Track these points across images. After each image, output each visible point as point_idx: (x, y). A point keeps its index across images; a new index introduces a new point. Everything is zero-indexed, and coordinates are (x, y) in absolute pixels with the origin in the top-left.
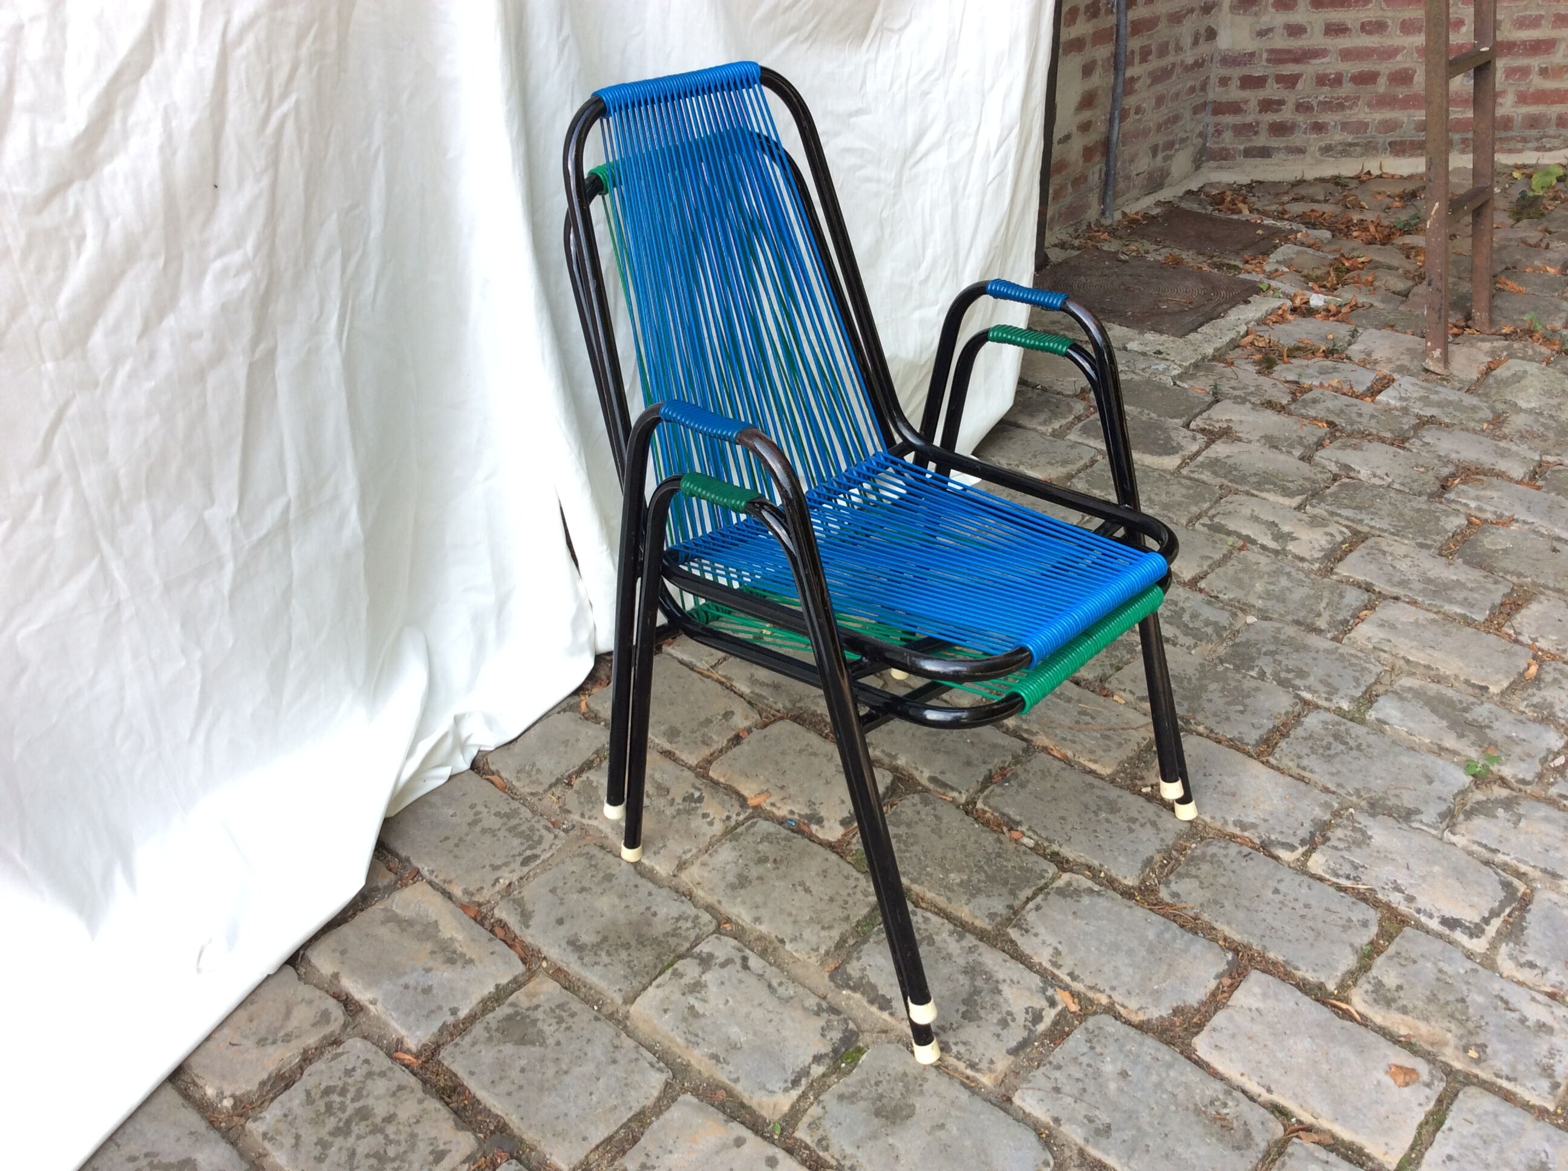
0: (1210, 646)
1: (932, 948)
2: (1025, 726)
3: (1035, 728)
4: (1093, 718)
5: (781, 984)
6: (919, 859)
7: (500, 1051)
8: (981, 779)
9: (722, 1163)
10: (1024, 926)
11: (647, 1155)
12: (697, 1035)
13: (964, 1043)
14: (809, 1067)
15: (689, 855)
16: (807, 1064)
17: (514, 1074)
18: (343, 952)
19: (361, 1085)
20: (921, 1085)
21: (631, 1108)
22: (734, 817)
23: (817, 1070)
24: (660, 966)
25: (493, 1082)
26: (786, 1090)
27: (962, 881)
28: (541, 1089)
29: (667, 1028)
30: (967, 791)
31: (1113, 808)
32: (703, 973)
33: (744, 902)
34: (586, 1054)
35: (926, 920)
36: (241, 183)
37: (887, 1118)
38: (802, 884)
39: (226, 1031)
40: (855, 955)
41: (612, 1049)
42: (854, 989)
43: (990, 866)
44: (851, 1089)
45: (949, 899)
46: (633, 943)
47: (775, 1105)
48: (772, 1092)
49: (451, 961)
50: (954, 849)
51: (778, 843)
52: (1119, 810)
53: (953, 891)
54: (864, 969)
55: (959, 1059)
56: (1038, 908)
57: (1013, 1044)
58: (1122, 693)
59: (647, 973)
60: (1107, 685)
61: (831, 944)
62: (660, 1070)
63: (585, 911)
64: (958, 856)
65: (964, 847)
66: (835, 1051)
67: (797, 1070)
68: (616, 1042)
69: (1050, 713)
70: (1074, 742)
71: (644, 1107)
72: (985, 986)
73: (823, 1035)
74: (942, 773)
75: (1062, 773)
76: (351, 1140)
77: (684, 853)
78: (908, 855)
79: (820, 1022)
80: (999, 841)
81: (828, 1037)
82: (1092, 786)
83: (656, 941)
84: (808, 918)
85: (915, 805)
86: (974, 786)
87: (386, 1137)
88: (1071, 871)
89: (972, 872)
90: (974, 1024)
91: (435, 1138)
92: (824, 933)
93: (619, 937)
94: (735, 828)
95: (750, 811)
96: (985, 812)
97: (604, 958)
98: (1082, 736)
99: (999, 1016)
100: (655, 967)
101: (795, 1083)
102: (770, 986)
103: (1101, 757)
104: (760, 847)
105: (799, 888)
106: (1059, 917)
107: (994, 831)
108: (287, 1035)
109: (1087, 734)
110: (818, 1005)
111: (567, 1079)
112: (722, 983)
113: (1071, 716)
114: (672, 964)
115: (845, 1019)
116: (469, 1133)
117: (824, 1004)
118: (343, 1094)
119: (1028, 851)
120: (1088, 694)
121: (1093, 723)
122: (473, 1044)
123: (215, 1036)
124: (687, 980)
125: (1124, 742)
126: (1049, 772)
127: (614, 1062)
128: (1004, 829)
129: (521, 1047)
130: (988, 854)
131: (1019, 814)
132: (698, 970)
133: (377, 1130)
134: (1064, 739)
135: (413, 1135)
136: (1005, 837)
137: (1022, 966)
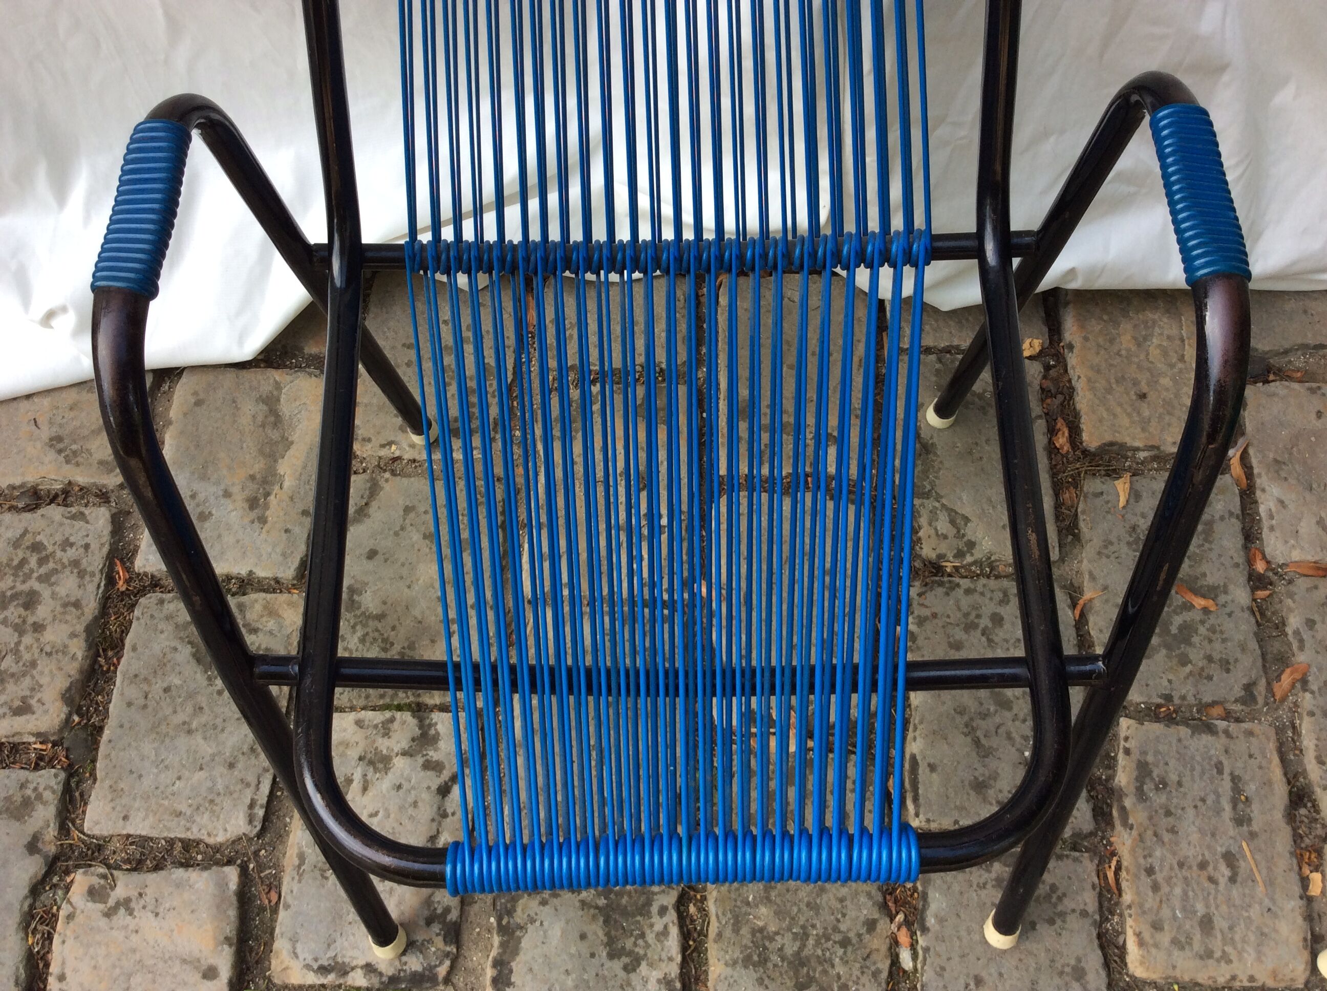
1: (622, 974)
2: (1128, 803)
3: (1138, 816)
4: (1233, 880)
7: (176, 649)
9: (174, 976)
11: (141, 895)
14: (353, 969)
16: (354, 963)
17: (158, 687)
18: (198, 403)
19: (59, 567)
21: (188, 829)
25: (136, 676)
26: (308, 967)
27: (761, 930)
28: (154, 728)
30: (928, 821)
32: (404, 753)
34: (223, 730)
35: (664, 933)
39: (46, 402)
40: (546, 894)
42: (503, 930)
43: (818, 943)
45: (720, 935)
47: (285, 969)
48: (296, 956)
49: (253, 503)
53: (736, 930)
54: (533, 921)
63: (403, 565)
66: (394, 980)
67: (340, 960)
69: (1191, 812)
70: (1156, 887)
74: (932, 768)
80: (871, 925)
87: (18, 643)
91: (41, 686)
93: (394, 628)
98: (1178, 891)
101: (324, 970)
103: (1156, 946)
107: (884, 906)
108: (75, 453)
109: (1191, 894)
110: (447, 910)
111: (182, 742)
112: (399, 787)
113: (1209, 847)
114: (399, 708)
115: (447, 955)
116: (65, 709)
117: (454, 916)
118: (42, 562)
119: (885, 975)
120: (1283, 841)
121: (1222, 887)
122: (169, 618)
123: (36, 399)
124: (383, 745)
125: (1218, 954)
126: (1060, 899)
127: (231, 766)
128: (900, 917)
129: (193, 662)
130: (836, 929)
131: (941, 920)
132: (405, 744)
133: (20, 629)
134: (1150, 871)
135: (33, 664)
136: (885, 927)
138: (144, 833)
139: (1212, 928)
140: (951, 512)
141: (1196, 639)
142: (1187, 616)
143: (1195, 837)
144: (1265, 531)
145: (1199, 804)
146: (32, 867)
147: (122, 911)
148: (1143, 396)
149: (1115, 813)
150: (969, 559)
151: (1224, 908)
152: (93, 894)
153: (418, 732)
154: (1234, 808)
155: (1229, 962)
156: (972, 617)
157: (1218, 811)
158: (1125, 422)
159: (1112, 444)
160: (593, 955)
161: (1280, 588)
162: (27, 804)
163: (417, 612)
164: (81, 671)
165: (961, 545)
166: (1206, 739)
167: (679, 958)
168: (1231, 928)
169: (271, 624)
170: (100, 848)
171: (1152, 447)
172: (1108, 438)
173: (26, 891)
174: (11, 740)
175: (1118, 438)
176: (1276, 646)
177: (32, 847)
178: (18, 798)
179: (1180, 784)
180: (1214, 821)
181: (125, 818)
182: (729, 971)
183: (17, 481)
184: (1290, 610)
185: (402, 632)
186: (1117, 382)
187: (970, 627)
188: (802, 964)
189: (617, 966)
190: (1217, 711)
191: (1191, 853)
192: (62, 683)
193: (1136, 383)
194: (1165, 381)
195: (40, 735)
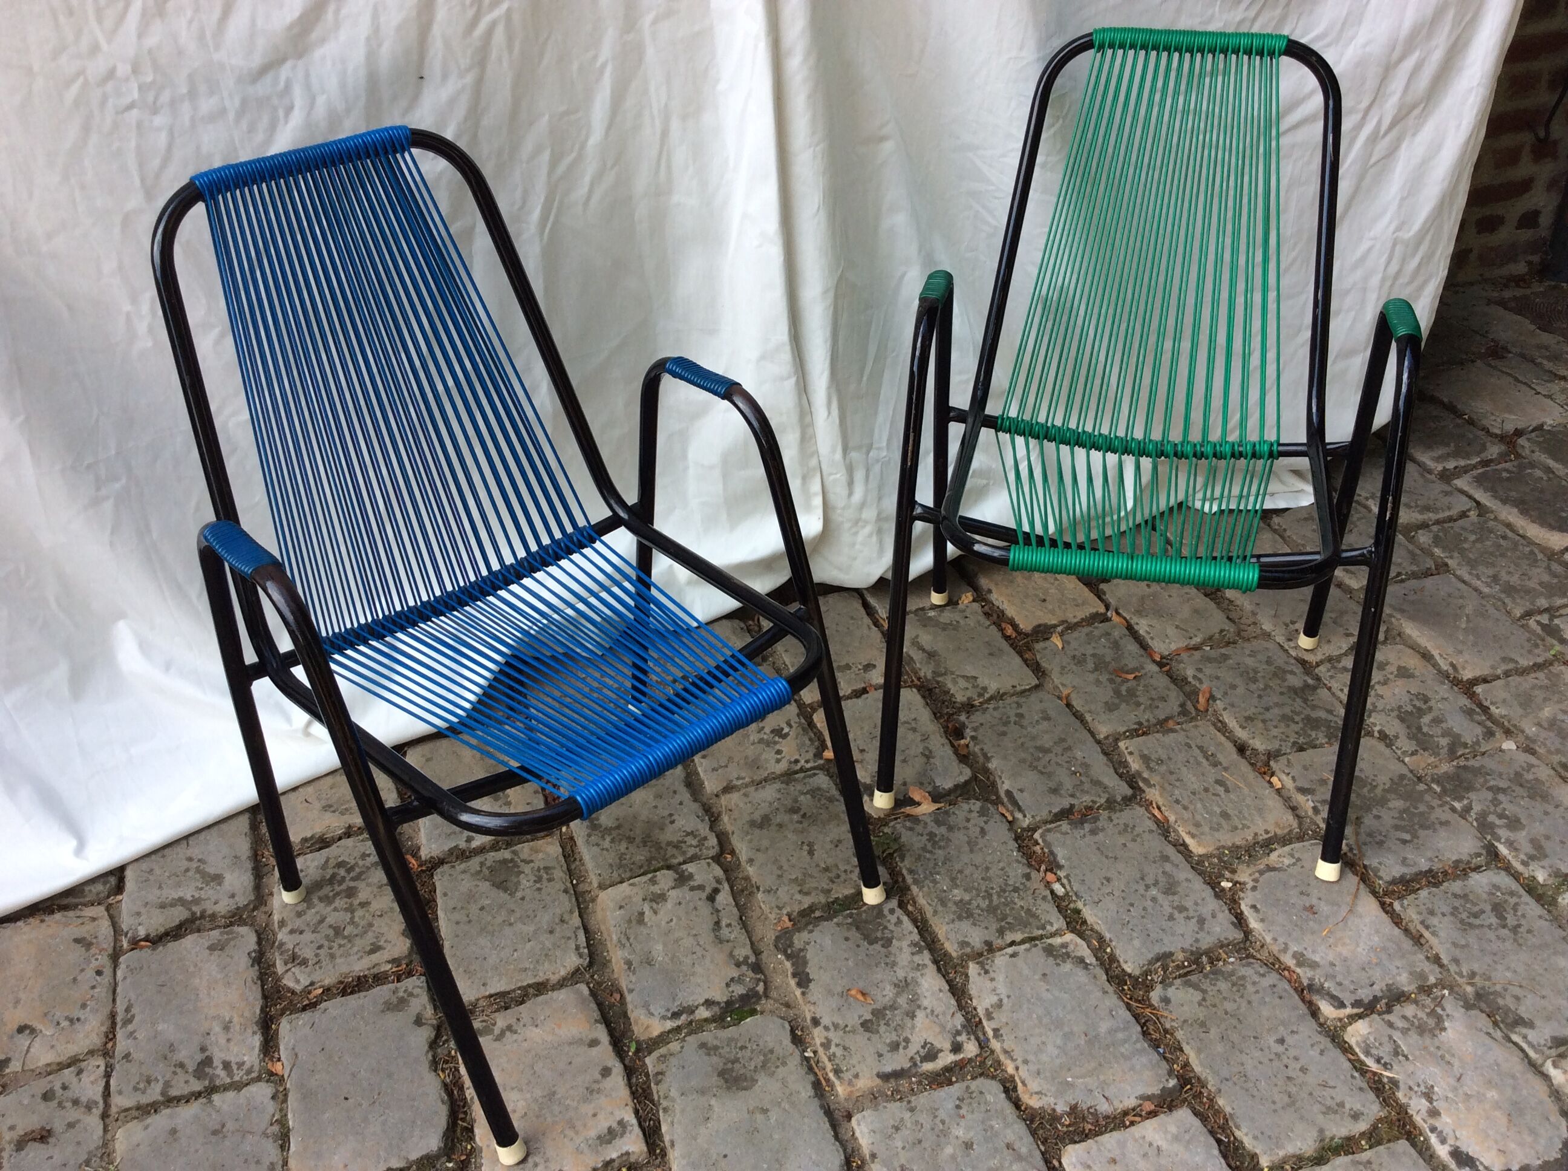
0: (1432, 759)
1: (883, 950)
2: (1145, 775)
3: (1155, 779)
4: (1227, 791)
5: (729, 925)
6: (936, 864)
7: (477, 886)
8: (1055, 810)
9: (568, 1053)
10: (987, 967)
11: (519, 1019)
12: (628, 939)
13: (845, 1048)
14: (697, 1008)
15: (741, 782)
16: (696, 1004)
17: (474, 909)
18: (428, 760)
20: (777, 1067)
21: (536, 976)
22: (802, 762)
23: (703, 1013)
24: (646, 868)
26: (664, 1018)
27: (961, 901)
28: (483, 930)
29: (613, 922)
30: (1033, 817)
31: (1170, 889)
32: (673, 888)
33: (750, 841)
34: (535, 916)
35: (899, 922)
36: (445, 77)
37: (726, 1081)
38: (811, 845)
39: (310, 789)
40: (810, 927)
41: (557, 920)
42: (788, 957)
43: (999, 896)
44: (716, 1042)
45: (935, 912)
46: (638, 840)
47: (648, 1027)
48: (652, 1014)
50: (977, 867)
51: (819, 800)
52: (1174, 894)
53: (943, 902)
54: (808, 943)
55: (830, 1060)
56: (1013, 955)
57: (888, 1069)
58: (1284, 777)
59: (631, 870)
60: (1272, 763)
61: (797, 908)
62: (581, 956)
64: (975, 876)
65: (987, 869)
66: (729, 1003)
67: (685, 1005)
68: (566, 917)
69: (1184, 769)
70: (1185, 808)
71: (548, 980)
72: (905, 1006)
73: (728, 985)
74: (1021, 791)
75: (1146, 836)
76: (329, 909)
77: (738, 779)
78: (928, 855)
79: (735, 973)
80: (1028, 877)
81: (730, 989)
82: (1166, 858)
83: (658, 846)
84: (794, 877)
85: (970, 811)
86: (1044, 814)
87: (352, 918)
88: (1081, 935)
89: (978, 896)
90: (867, 1035)
91: (383, 934)
92: (798, 897)
93: (631, 830)
94: (796, 772)
95: (821, 762)
96: (1037, 843)
97: (606, 843)
98: (1199, 805)
99: (895, 1038)
100: (641, 867)
101: (676, 1015)
102: (717, 923)
103: (1202, 834)
104: (802, 798)
105: (806, 848)
106: (1026, 971)
107: (1030, 865)
108: (346, 809)
109: (1207, 805)
110: (747, 958)
111: (507, 930)
112: (680, 903)
113: (1204, 781)
114: (655, 871)
115: (759, 980)
117: (752, 959)
118: (348, 871)
119: (1050, 897)
120: (1244, 766)
121: (1223, 796)
122: (464, 872)
123: (300, 790)
124: (656, 889)
125: (1240, 826)
127: (551, 932)
128: (1043, 867)
129: (495, 890)
130: (1006, 885)
131: (1069, 859)
132: (671, 884)
133: (351, 910)
134: (1177, 802)
135: (370, 925)
136: (1036, 875)
137: (953, 1002)
138: (502, 989)
139: (1230, 816)
140: (963, 677)
141: (1138, 693)
142: (1129, 684)
143: (1193, 779)
144: (1150, 642)
145: (1187, 764)
146: (425, 1032)
147: (508, 1034)
148: (1044, 600)
149: (1141, 784)
150: (987, 696)
151: (1230, 805)
153: (676, 877)
154: (1207, 760)
155: (1249, 827)
156: (1004, 718)
157: (1199, 764)
158: (1039, 613)
159: (1039, 626)
160: (858, 946)
161: (1174, 664)
162: (403, 1001)
163: (643, 817)
165: (979, 690)
166: (1172, 735)
167: (916, 930)
168: (1240, 812)
169: (541, 855)
171: (1063, 622)
172: (1035, 623)
173: (426, 1048)
174: (371, 972)
175: (1041, 622)
176: (1187, 688)
177: (419, 1022)
178: (394, 1000)
179: (1170, 759)
180: (1199, 769)
181: (484, 984)
182: (952, 926)
183: (309, 836)
184: (1185, 669)
185: (638, 831)
186: (1026, 598)
187: (1006, 723)
188: (996, 909)
189: (877, 947)
190: (1171, 724)
191: (1196, 786)
193: (1036, 595)
194: (1052, 591)
195: (395, 961)
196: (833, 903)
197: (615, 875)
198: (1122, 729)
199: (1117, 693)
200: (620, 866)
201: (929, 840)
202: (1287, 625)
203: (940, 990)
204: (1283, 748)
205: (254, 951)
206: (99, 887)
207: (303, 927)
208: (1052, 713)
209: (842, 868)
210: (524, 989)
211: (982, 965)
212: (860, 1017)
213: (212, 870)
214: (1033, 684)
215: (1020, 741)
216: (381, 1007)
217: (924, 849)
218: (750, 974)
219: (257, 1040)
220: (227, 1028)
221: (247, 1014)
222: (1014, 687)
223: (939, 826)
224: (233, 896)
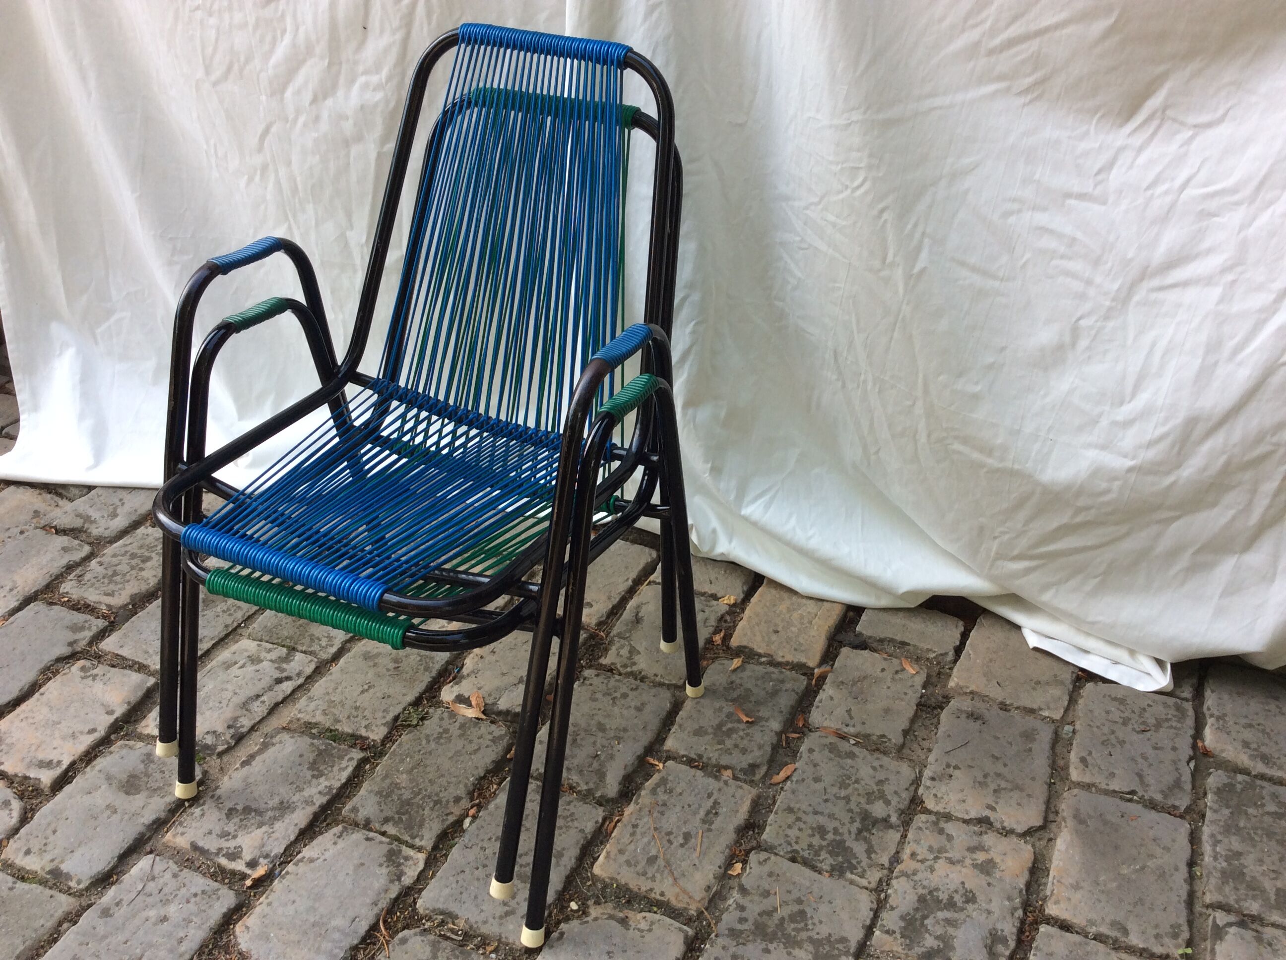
1: (310, 778)
2: (644, 794)
3: (647, 800)
4: (682, 845)
5: (263, 702)
6: (419, 751)
9: (94, 709)
10: (345, 834)
13: (204, 815)
20: (161, 796)
24: (280, 641)
27: (397, 784)
32: (271, 661)
33: (350, 663)
35: (344, 769)
37: (128, 782)
38: (371, 687)
40: (298, 735)
42: (263, 743)
43: (423, 798)
47: (147, 725)
50: (438, 770)
54: (281, 743)
56: (370, 840)
57: (201, 844)
59: (271, 637)
60: (754, 852)
61: (309, 719)
64: (429, 775)
65: (443, 776)
69: (678, 808)
70: (633, 834)
72: (267, 817)
73: (208, 733)
78: (424, 742)
80: (458, 800)
83: (303, 632)
84: (333, 699)
85: (492, 733)
87: (127, 573)
88: (429, 861)
89: (413, 788)
90: (224, 817)
92: (318, 713)
98: (645, 840)
99: (232, 831)
100: (278, 638)
102: (258, 696)
103: (615, 860)
105: (366, 687)
106: (358, 854)
107: (471, 794)
109: (652, 843)
110: (242, 726)
112: (259, 671)
113: (678, 827)
114: (280, 645)
115: (229, 743)
116: (128, 601)
117: (244, 730)
119: (450, 825)
120: (727, 839)
121: (673, 847)
124: (263, 655)
126: (572, 820)
128: (476, 801)
130: (437, 795)
132: (273, 658)
133: (133, 568)
134: (636, 826)
135: (128, 581)
136: (465, 803)
137: (292, 838)
138: (124, 655)
139: (655, 863)
140: (633, 648)
141: (733, 735)
142: (736, 726)
143: (673, 820)
144: (814, 709)
145: (686, 806)
146: (65, 651)
147: (91, 678)
148: (777, 632)
149: (634, 798)
150: (629, 670)
151: (668, 856)
152: (83, 669)
153: (284, 655)
154: (707, 815)
155: (655, 881)
156: (613, 690)
157: (695, 813)
158: (759, 640)
159: (745, 647)
160: (301, 765)
161: (806, 735)
162: (82, 628)
164: (147, 591)
165: (629, 662)
166: (711, 781)
167: (344, 782)
168: (666, 866)
170: (100, 657)
172: (745, 643)
173: (54, 658)
174: (95, 605)
175: (750, 645)
177: (71, 644)
178: (80, 626)
179: (680, 794)
180: (689, 817)
181: (121, 647)
182: (369, 795)
186: (765, 622)
187: (607, 694)
188: (408, 804)
189: (309, 774)
191: (665, 826)
192: (135, 590)
193: (774, 625)
195: (109, 607)
196: (331, 731)
197: (260, 634)
198: (682, 752)
199: (720, 726)
200: (270, 631)
201: (439, 733)
202: (948, 766)
203: (296, 825)
204: (779, 848)
205: (74, 561)
206: (75, 491)
207: (106, 564)
208: (648, 709)
209: (366, 713)
210: (135, 663)
211: (345, 828)
212: (237, 804)
213: (119, 511)
214: (674, 682)
215: (594, 712)
216: (70, 624)
217: (427, 737)
218: (228, 736)
219: (14, 604)
220: (11, 590)
221: (27, 589)
222: (656, 675)
223: (460, 728)
224: (106, 529)
